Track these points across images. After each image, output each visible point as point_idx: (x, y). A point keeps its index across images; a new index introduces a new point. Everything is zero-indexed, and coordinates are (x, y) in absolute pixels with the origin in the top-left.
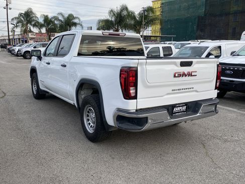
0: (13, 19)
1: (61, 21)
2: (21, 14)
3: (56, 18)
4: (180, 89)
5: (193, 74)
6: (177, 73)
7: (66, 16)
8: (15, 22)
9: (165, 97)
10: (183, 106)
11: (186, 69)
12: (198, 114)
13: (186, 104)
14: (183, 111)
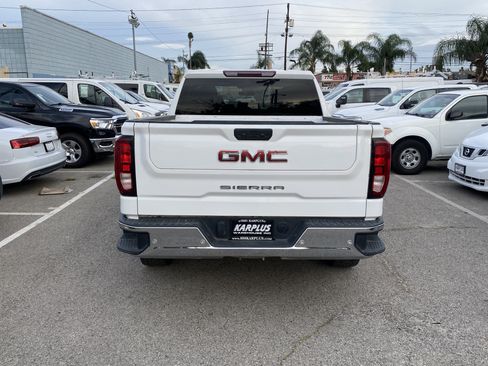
0: (292, 53)
1: (375, 49)
2: (305, 44)
3: (365, 45)
4: (245, 188)
5: (274, 157)
6: (227, 152)
7: (384, 38)
8: (296, 57)
9: (203, 200)
10: (261, 224)
11: (253, 147)
12: (294, 248)
13: (269, 220)
14: (263, 235)
